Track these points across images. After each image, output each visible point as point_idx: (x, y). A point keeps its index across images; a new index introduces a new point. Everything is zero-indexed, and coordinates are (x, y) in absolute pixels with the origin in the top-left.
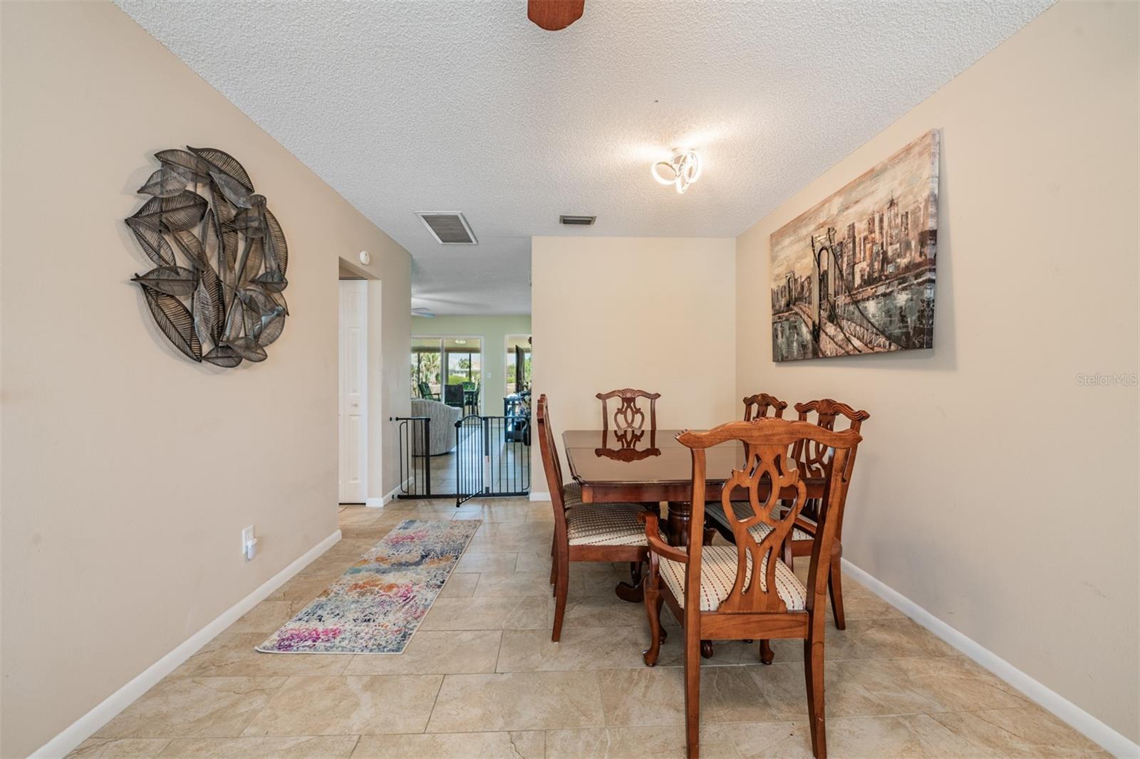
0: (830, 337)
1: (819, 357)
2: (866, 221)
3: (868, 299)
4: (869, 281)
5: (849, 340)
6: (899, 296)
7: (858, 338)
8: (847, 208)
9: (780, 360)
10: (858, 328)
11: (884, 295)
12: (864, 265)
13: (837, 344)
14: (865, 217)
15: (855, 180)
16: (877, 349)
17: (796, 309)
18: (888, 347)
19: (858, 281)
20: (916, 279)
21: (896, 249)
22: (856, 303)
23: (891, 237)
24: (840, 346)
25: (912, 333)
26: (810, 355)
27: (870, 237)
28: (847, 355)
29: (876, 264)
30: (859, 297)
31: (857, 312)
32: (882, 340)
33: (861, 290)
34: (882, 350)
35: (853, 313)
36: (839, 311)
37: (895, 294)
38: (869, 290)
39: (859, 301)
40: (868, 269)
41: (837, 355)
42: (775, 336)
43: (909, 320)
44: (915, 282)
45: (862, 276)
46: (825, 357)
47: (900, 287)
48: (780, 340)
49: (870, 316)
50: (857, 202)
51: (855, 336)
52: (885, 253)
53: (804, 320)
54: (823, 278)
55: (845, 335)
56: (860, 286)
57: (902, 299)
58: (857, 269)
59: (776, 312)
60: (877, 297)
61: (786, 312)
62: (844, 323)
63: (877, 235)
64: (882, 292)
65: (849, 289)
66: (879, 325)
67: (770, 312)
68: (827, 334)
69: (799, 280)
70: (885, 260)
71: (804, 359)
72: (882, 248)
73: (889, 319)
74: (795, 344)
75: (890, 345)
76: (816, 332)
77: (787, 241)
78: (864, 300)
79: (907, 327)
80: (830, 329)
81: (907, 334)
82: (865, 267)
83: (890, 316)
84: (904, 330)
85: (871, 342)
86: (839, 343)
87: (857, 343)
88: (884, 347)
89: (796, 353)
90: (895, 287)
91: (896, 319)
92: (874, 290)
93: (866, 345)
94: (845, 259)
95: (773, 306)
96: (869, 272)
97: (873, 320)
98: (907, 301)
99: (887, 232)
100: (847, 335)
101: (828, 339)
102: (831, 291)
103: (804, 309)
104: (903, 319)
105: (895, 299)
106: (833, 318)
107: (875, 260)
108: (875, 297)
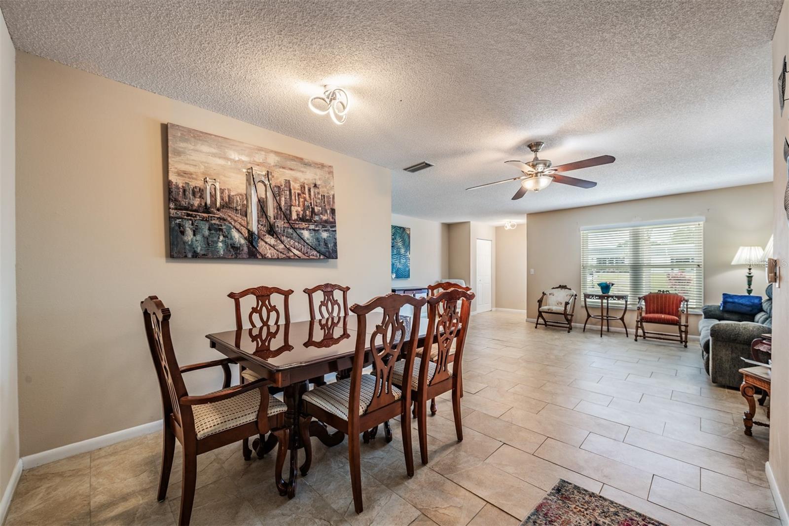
0: (270, 245)
1: (257, 258)
2: (298, 185)
3: (303, 229)
4: (303, 219)
5: (289, 250)
6: (323, 233)
7: (297, 250)
8: (284, 168)
10: (296, 244)
11: (314, 230)
12: (299, 209)
13: (277, 251)
14: (298, 182)
15: (289, 155)
16: (311, 257)
17: (221, 215)
18: (318, 256)
19: (294, 216)
20: (331, 228)
21: (319, 210)
22: (294, 229)
23: (317, 203)
24: (281, 252)
25: (331, 252)
27: (302, 195)
28: (286, 259)
29: (307, 212)
30: (297, 226)
31: (295, 234)
32: (315, 253)
33: (297, 222)
34: (315, 258)
35: (292, 234)
36: (278, 230)
37: (321, 231)
38: (304, 224)
39: (296, 228)
40: (302, 212)
41: (278, 259)
43: (329, 246)
44: (331, 229)
45: (298, 215)
46: (264, 258)
47: (323, 229)
49: (306, 239)
50: (291, 169)
51: (294, 248)
52: (313, 209)
53: (234, 227)
54: (262, 203)
55: (285, 246)
56: (296, 220)
57: (325, 235)
58: (294, 209)
60: (310, 230)
61: (203, 213)
62: (283, 238)
63: (307, 196)
64: (313, 228)
65: (287, 217)
66: (312, 245)
68: (266, 243)
69: (227, 192)
70: (313, 211)
71: (236, 258)
72: (311, 205)
73: (318, 243)
74: (220, 244)
75: (320, 256)
76: (253, 240)
78: (300, 229)
79: (329, 248)
80: (271, 240)
81: (329, 252)
82: (300, 210)
83: (319, 242)
84: (327, 250)
85: (307, 253)
86: (280, 250)
87: (297, 252)
88: (316, 256)
89: (222, 252)
90: (320, 228)
91: (322, 244)
92: (307, 226)
93: (304, 254)
94: (283, 199)
96: (303, 215)
97: (308, 241)
98: (327, 236)
99: (313, 199)
100: (288, 246)
101: (268, 247)
102: (270, 214)
103: (236, 218)
104: (326, 244)
105: (321, 234)
106: (272, 231)
107: (307, 210)
108: (307, 229)
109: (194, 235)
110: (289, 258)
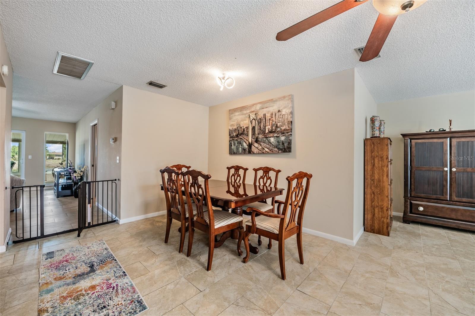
0: (256, 147)
1: (251, 153)
2: (270, 114)
3: (271, 137)
4: (271, 132)
5: (263, 149)
6: (282, 138)
7: (267, 148)
8: (263, 109)
9: (233, 154)
10: (267, 145)
11: (277, 137)
12: (269, 127)
13: (259, 150)
14: (270, 113)
15: (266, 101)
16: (274, 152)
17: (241, 137)
18: (278, 151)
19: (267, 131)
20: (287, 133)
21: (281, 124)
23: (279, 121)
24: (260, 150)
25: (286, 148)
26: (247, 153)
27: (271, 119)
29: (274, 127)
30: (268, 136)
31: (267, 141)
32: (276, 149)
33: (268, 134)
34: (276, 152)
35: (265, 141)
36: (260, 140)
37: (280, 137)
38: (271, 134)
39: (267, 137)
40: (271, 128)
41: (259, 153)
42: (230, 145)
43: (285, 144)
44: (287, 134)
45: (269, 130)
46: (254, 153)
47: (282, 135)
48: (233, 147)
49: (272, 142)
50: (266, 108)
51: (266, 148)
52: (277, 125)
53: (244, 141)
54: (254, 128)
55: (262, 147)
56: (268, 133)
57: (283, 138)
58: (267, 128)
59: (231, 137)
60: (274, 137)
61: (236, 137)
62: (262, 143)
63: (274, 119)
64: (276, 135)
65: (264, 132)
67: (229, 137)
68: (254, 146)
69: (242, 127)
70: (277, 127)
71: (244, 154)
72: (276, 123)
73: (278, 144)
74: (240, 149)
75: (279, 151)
76: (250, 145)
77: (237, 114)
78: (269, 137)
79: (284, 146)
80: (256, 145)
81: (285, 148)
82: (270, 127)
83: (279, 143)
84: (284, 147)
85: (272, 150)
86: (260, 149)
87: (267, 150)
88: (277, 151)
89: (240, 152)
90: (280, 135)
91: (281, 144)
92: (273, 135)
93: (270, 151)
94: (262, 124)
95: (230, 135)
96: (271, 129)
97: (273, 143)
98: (284, 139)
99: (277, 119)
100: (263, 147)
101: (255, 148)
102: (256, 133)
103: (245, 137)
104: (283, 144)
105: (280, 138)
106: (257, 141)
107: (273, 126)
109: (234, 146)
110: (263, 153)
